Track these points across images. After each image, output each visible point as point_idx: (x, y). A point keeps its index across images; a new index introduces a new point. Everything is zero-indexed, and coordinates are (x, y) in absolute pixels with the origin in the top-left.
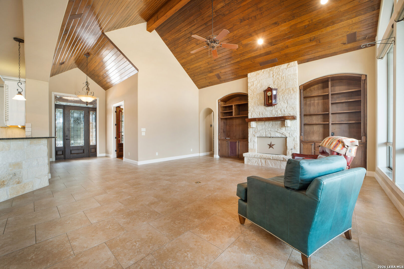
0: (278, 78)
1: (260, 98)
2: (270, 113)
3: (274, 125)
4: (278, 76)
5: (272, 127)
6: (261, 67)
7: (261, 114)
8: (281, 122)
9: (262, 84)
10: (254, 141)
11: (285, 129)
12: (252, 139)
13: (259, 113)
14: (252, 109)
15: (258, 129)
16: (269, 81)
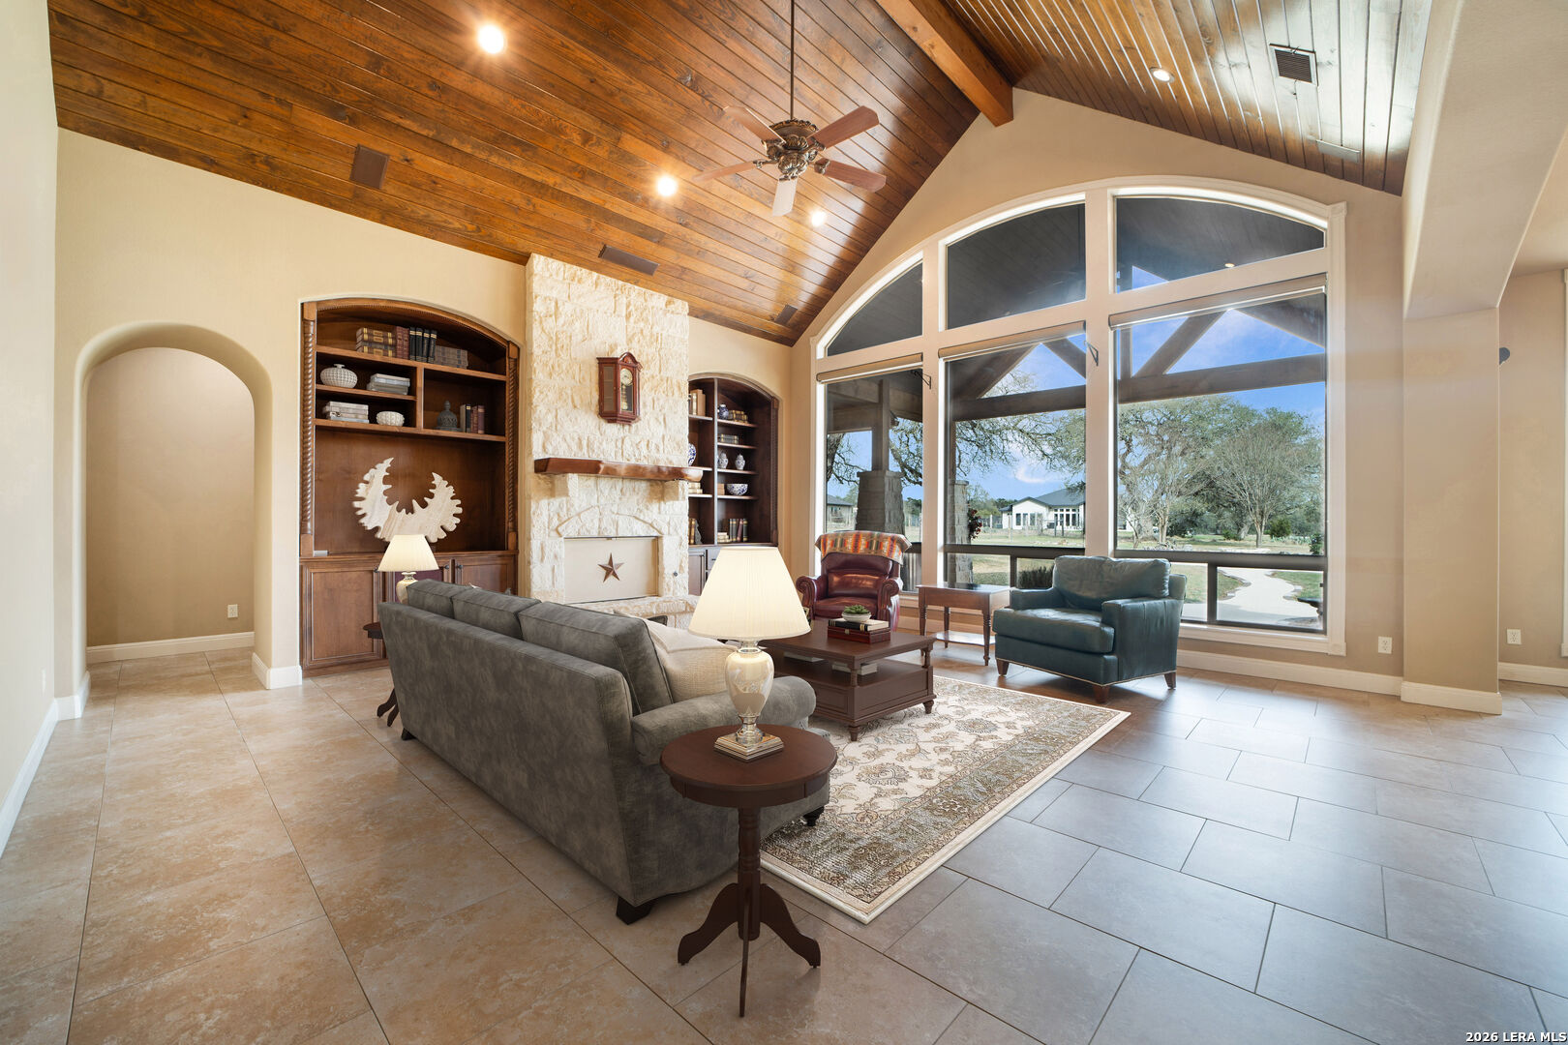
0: (642, 330)
1: (583, 378)
2: (616, 447)
3: (628, 494)
4: (642, 325)
5: (620, 499)
6: (598, 260)
7: (585, 443)
8: (649, 484)
9: (590, 328)
10: (556, 557)
11: (659, 509)
12: (547, 550)
13: (577, 440)
14: (550, 418)
15: (572, 505)
16: (615, 328)
